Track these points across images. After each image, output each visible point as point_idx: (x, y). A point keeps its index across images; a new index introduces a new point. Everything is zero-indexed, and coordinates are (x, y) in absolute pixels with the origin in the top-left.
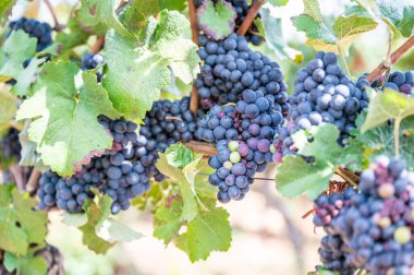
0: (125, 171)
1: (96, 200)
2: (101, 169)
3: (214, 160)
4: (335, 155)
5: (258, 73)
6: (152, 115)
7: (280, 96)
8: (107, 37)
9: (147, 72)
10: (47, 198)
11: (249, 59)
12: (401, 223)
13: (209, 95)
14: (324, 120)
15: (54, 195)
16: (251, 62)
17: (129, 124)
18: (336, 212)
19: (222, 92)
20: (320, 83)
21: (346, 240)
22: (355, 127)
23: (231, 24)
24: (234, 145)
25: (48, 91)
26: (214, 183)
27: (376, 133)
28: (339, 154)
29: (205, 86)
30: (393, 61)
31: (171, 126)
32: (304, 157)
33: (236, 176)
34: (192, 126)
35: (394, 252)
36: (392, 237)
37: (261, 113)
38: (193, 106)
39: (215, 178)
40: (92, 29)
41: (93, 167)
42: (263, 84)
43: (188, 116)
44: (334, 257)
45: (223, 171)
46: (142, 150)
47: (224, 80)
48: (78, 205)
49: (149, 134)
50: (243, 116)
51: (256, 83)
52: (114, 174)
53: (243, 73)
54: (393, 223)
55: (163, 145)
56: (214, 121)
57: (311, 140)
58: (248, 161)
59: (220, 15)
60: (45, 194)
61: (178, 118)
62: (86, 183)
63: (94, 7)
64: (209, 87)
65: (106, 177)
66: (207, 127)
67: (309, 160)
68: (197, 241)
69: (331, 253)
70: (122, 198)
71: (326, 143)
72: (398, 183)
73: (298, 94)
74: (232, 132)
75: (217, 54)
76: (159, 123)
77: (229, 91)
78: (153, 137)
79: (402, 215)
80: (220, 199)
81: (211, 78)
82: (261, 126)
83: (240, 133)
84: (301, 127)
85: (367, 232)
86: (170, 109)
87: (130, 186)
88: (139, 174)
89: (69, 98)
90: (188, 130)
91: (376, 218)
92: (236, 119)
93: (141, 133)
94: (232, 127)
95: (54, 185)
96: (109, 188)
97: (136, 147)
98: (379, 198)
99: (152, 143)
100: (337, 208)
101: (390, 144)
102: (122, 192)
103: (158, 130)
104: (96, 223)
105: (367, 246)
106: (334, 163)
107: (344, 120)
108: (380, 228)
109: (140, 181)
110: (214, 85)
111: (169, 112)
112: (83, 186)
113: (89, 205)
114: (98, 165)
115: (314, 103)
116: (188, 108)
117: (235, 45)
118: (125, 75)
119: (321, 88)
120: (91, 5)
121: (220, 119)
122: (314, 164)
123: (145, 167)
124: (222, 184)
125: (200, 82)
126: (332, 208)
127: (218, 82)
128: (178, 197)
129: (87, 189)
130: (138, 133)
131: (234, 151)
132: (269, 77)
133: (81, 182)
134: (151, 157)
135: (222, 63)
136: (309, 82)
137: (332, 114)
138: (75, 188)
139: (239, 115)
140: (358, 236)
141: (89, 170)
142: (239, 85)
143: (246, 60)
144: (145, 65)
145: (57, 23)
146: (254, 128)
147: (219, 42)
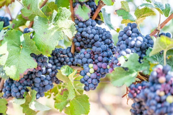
0: (42, 79)
1: (29, 93)
2: (32, 79)
3: (82, 72)
4: (138, 67)
5: (101, 35)
6: (54, 54)
7: (111, 45)
8: (34, 20)
9: (53, 34)
10: (7, 92)
11: (97, 30)
12: (169, 94)
13: (79, 45)
14: (132, 52)
15: (10, 91)
16: (98, 31)
17: (44, 58)
18: (139, 91)
19: (85, 44)
20: (130, 36)
21: (144, 103)
22: (146, 55)
23: (89, 15)
24: (91, 65)
25: (8, 43)
26: (83, 82)
27: (155, 57)
28: (139, 66)
29: (78, 41)
30: (161, 28)
31: (63, 59)
32: (123, 68)
33: (92, 79)
34: (72, 59)
35: (167, 107)
36: (165, 100)
37: (103, 51)
38: (72, 51)
39: (83, 80)
40: (28, 18)
41: (28, 78)
42: (103, 40)
43: (70, 55)
44: (137, 112)
45: (86, 77)
46: (50, 70)
47: (86, 38)
48: (21, 95)
49: (53, 63)
50: (95, 53)
51: (100, 39)
52: (37, 80)
53: (94, 35)
54: (166, 94)
55: (59, 68)
56: (82, 55)
57: (127, 61)
58: (97, 73)
59: (84, 11)
60: (6, 90)
61: (66, 56)
62: (25, 85)
63: (29, 6)
64: (80, 42)
65: (34, 82)
66: (79, 58)
67: (126, 69)
68: (75, 110)
69: (136, 111)
70: (41, 91)
71: (133, 62)
72: (167, 76)
73: (120, 42)
74: (90, 60)
75: (83, 27)
76: (57, 58)
77: (89, 43)
78: (55, 64)
79: (169, 91)
80: (85, 89)
81: (80, 37)
82: (103, 57)
83: (94, 61)
84: (122, 55)
85: (154, 99)
86: (62, 52)
87: (44, 86)
88: (49, 80)
89: (18, 46)
90: (70, 61)
91: (158, 92)
92: (92, 55)
93: (49, 63)
94: (90, 58)
95: (10, 87)
96: (35, 87)
97: (47, 69)
98: (159, 83)
99: (54, 67)
100: (139, 90)
101: (161, 62)
102: (41, 88)
103: (57, 61)
104: (29, 103)
105: (154, 105)
106: (137, 71)
107: (141, 52)
108: (160, 96)
109: (49, 84)
110: (82, 41)
111: (62, 53)
112: (24, 86)
113: (26, 95)
114: (30, 77)
115: (127, 45)
116: (70, 51)
117: (91, 24)
118: (43, 35)
119: (130, 38)
120: (28, 5)
121: (85, 55)
122: (128, 71)
123: (51, 77)
124: (86, 83)
125: (76, 40)
126: (137, 89)
127: (83, 39)
128: (66, 90)
129: (25, 88)
130: (48, 63)
131: (91, 68)
132: (106, 37)
133: (23, 84)
134: (54, 73)
135: (85, 31)
136: (125, 36)
137: (135, 49)
138: (20, 87)
139: (93, 53)
140: (150, 101)
141: (26, 79)
142: (93, 40)
143: (96, 30)
144: (51, 31)
145: (12, 18)
146: (100, 58)
147: (83, 22)
